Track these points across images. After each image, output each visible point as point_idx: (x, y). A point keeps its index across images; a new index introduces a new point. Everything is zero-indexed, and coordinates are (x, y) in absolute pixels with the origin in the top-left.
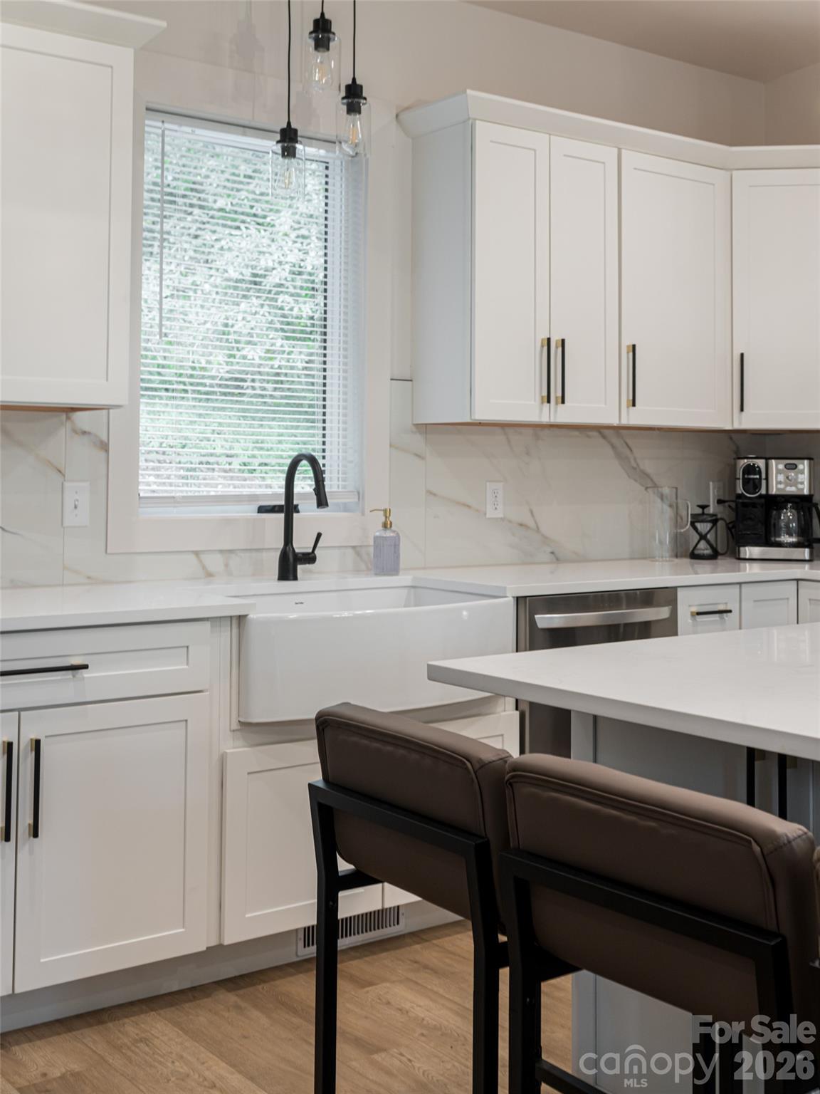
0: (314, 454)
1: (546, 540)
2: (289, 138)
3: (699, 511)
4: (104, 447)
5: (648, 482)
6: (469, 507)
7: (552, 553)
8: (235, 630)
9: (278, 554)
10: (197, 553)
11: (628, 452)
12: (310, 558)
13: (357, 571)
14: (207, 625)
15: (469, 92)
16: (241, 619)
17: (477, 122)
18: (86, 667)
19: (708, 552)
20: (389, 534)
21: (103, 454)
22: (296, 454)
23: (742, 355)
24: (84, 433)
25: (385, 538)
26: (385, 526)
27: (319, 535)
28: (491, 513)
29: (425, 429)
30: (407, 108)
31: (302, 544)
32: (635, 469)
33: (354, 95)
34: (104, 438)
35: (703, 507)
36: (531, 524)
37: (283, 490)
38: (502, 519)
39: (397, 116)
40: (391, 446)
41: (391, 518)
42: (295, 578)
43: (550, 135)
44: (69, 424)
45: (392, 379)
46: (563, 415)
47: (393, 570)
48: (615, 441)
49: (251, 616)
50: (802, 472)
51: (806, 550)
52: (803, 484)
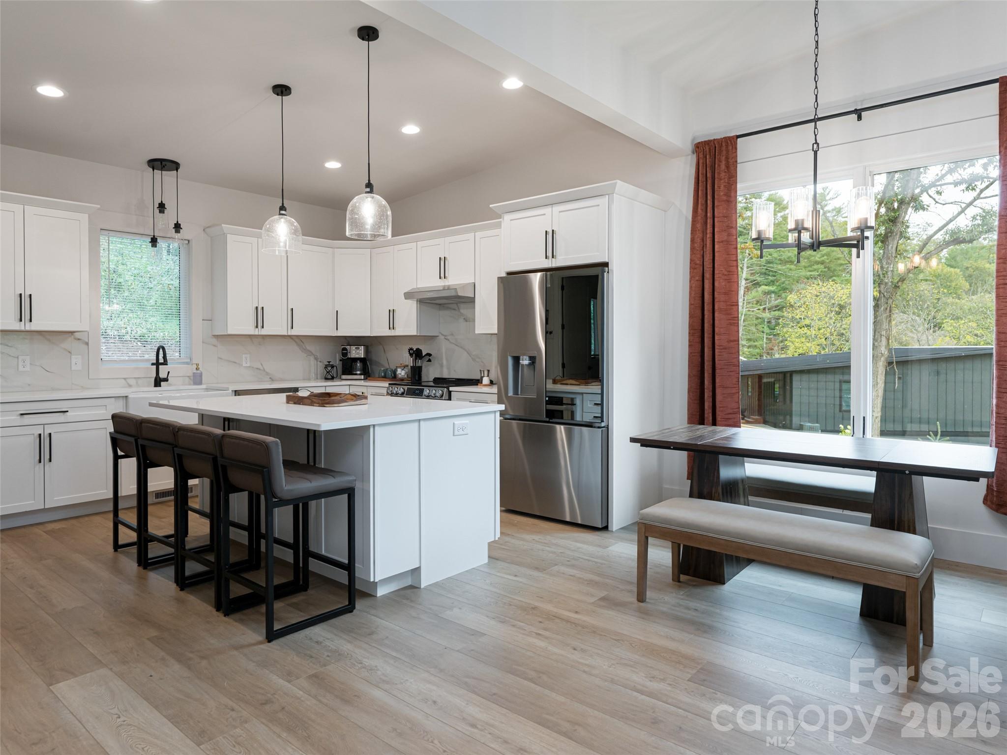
0: (164, 345)
1: (267, 374)
2: (154, 241)
3: (328, 363)
4: (87, 344)
5: (310, 353)
6: (235, 363)
7: (270, 378)
8: (124, 401)
9: (154, 379)
10: (125, 379)
11: (302, 343)
12: (166, 380)
13: (190, 384)
14: (113, 399)
15: (223, 225)
16: (126, 397)
17: (228, 235)
18: (67, 411)
19: (330, 377)
20: (198, 372)
21: (86, 346)
22: (159, 345)
23: (337, 311)
24: (79, 339)
25: (197, 373)
26: (197, 369)
27: (169, 372)
28: (244, 365)
29: (217, 337)
30: (209, 227)
31: (163, 375)
32: (305, 349)
33: (177, 227)
34: (87, 341)
35: (329, 362)
36: (262, 368)
37: (155, 358)
38: (249, 367)
39: (204, 230)
40: (203, 342)
41: (199, 367)
42: (160, 386)
43: (258, 238)
44: (73, 337)
45: (203, 320)
46: (264, 332)
47: (200, 383)
48: (297, 340)
49: (130, 396)
50: (361, 350)
51: (363, 376)
52: (361, 354)
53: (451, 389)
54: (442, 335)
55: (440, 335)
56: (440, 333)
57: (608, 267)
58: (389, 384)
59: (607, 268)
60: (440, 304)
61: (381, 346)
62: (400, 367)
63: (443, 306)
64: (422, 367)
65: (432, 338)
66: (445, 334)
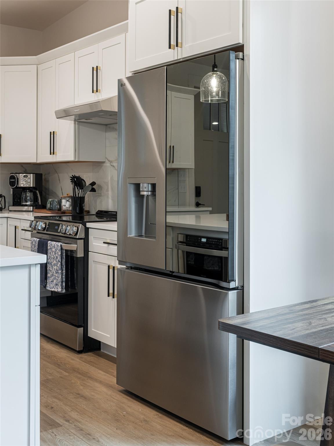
23: (0, 135)
50: (30, 178)
51: (32, 207)
52: (30, 182)
53: (88, 225)
54: (109, 161)
55: (107, 161)
56: (106, 158)
57: (243, 51)
58: (35, 217)
59: (241, 54)
60: (106, 125)
61: (57, 175)
62: (65, 198)
63: (110, 127)
64: (84, 198)
65: (98, 165)
66: (110, 160)
